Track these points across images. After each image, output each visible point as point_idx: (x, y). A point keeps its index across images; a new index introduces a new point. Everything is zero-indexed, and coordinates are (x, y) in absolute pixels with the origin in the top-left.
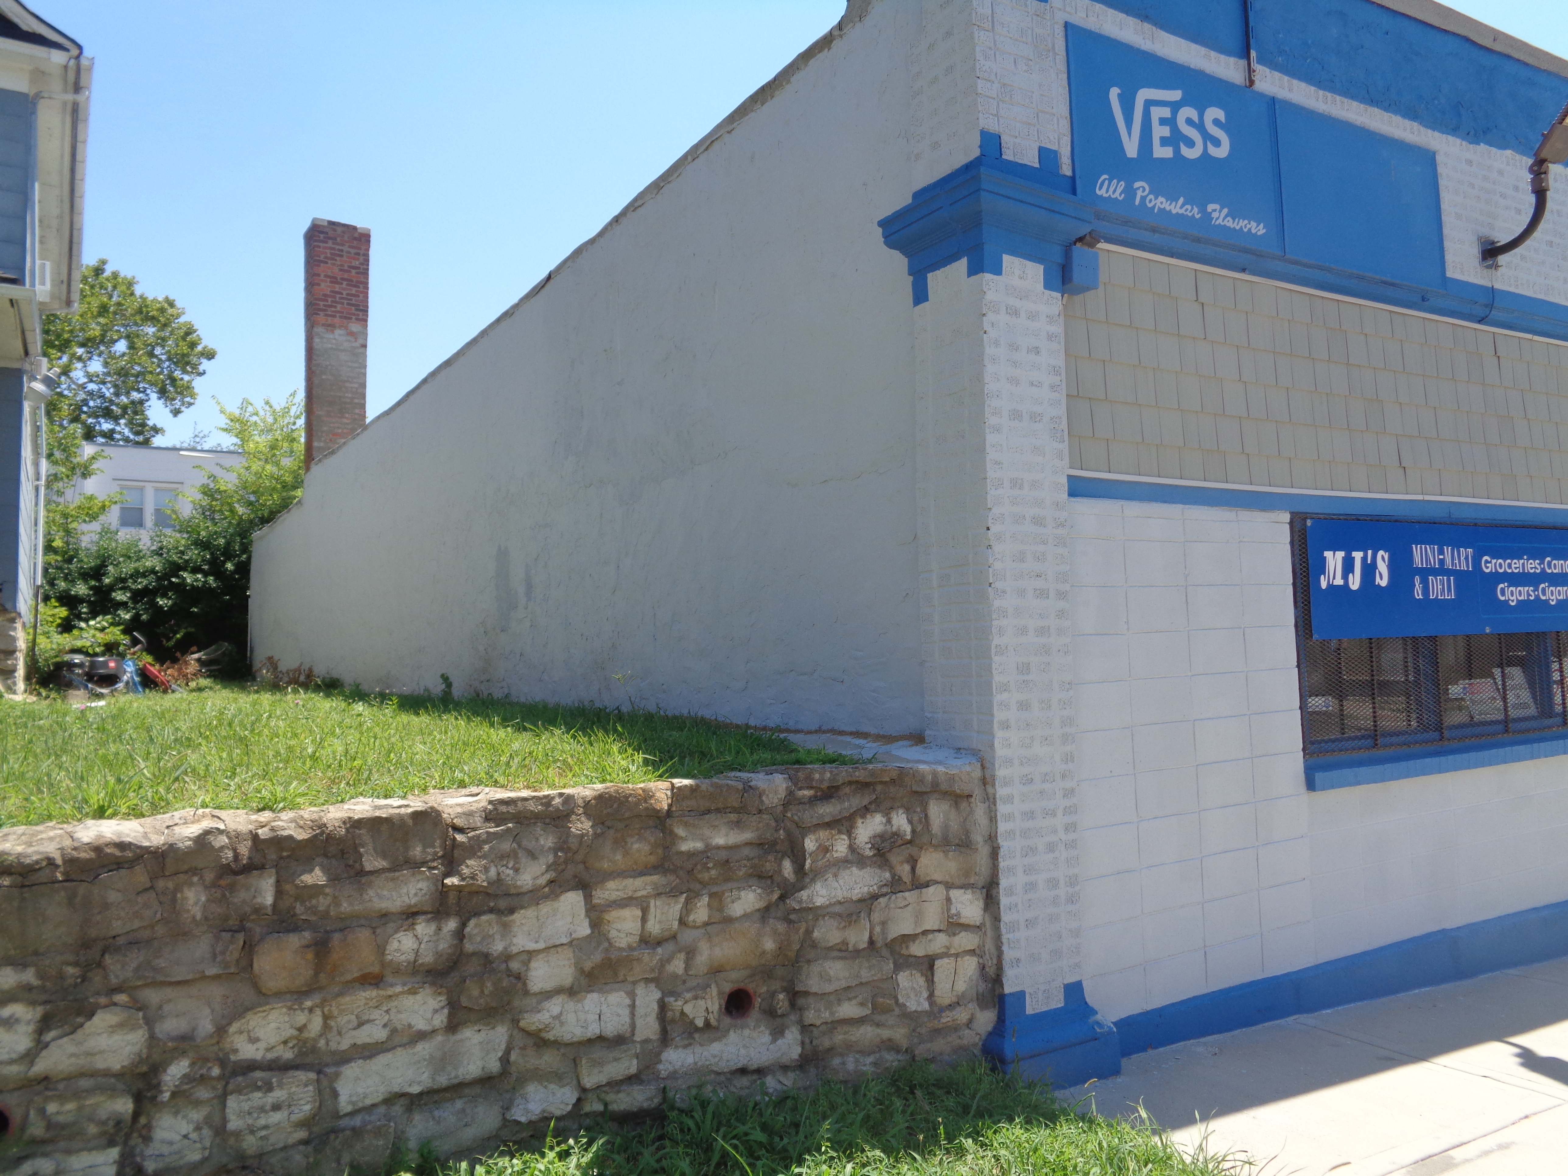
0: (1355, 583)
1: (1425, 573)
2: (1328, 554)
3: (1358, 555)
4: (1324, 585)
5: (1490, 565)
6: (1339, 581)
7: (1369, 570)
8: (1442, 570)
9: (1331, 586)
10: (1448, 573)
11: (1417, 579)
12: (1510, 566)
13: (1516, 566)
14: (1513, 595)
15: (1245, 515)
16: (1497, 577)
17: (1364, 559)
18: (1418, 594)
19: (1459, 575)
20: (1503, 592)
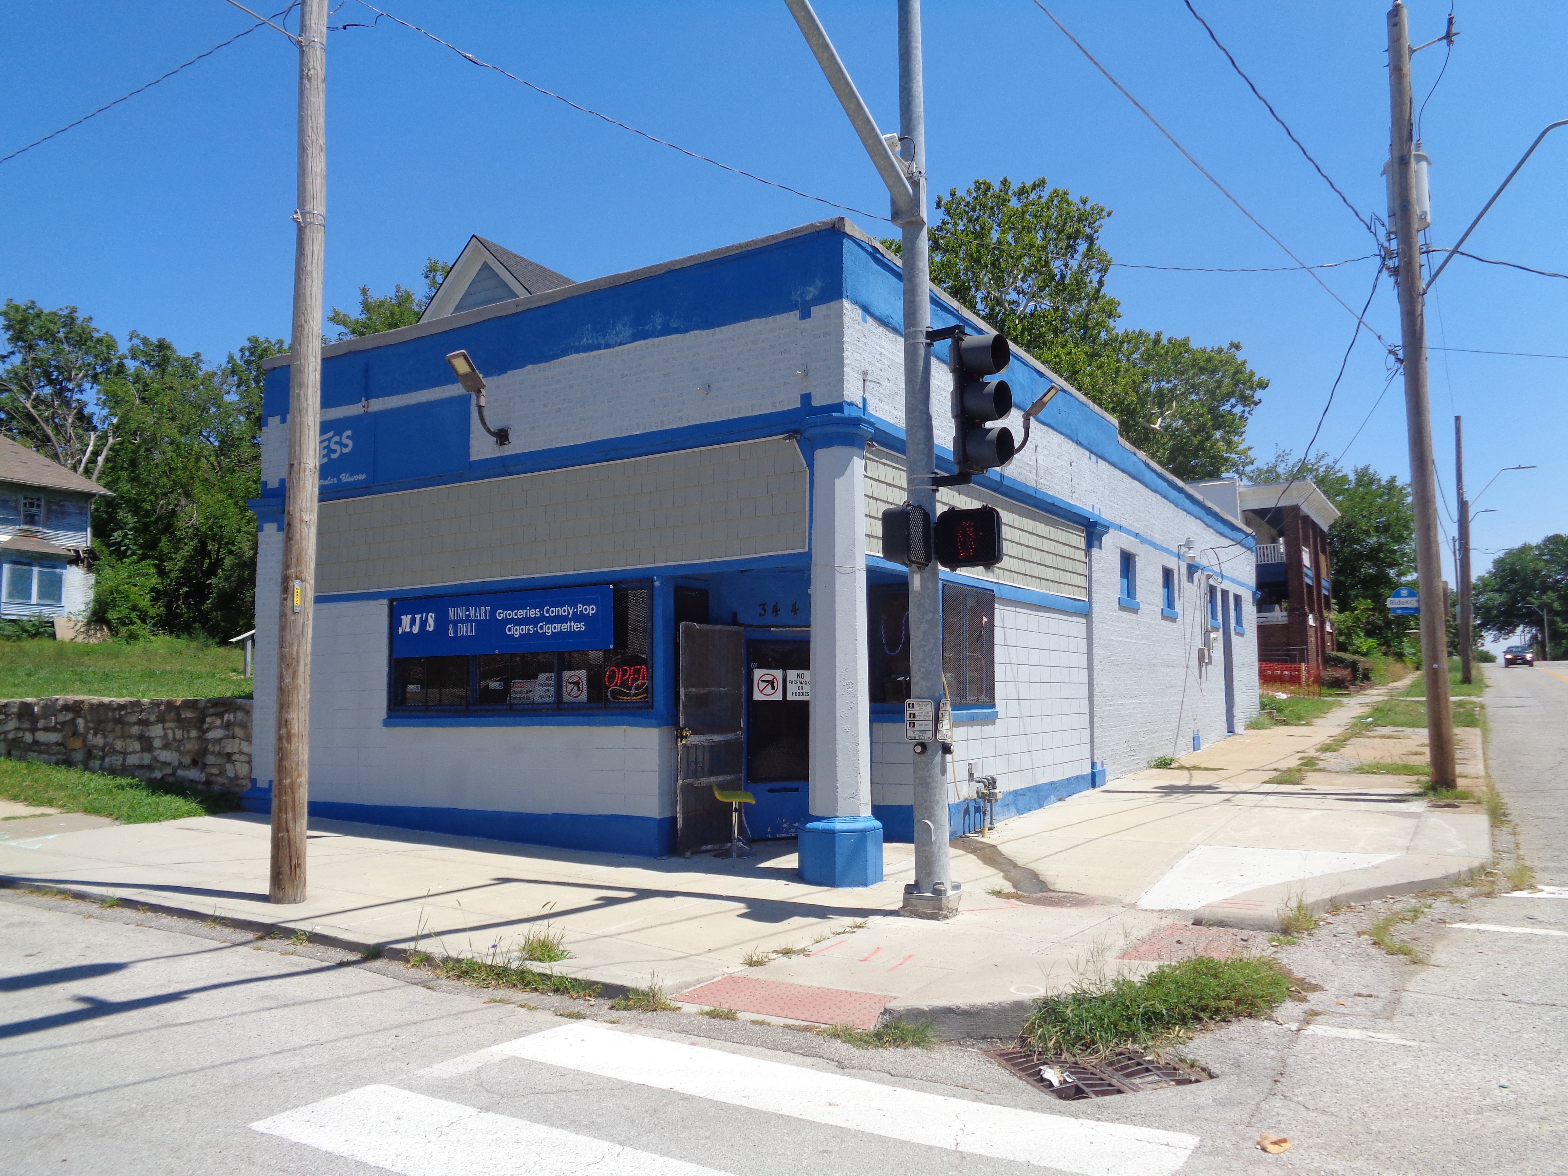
0: (416, 630)
1: (455, 623)
2: (403, 617)
3: (418, 616)
4: (400, 632)
5: (501, 615)
6: (408, 630)
7: (424, 623)
8: (468, 620)
9: (404, 632)
10: (472, 621)
11: (451, 626)
12: (516, 614)
13: (521, 614)
14: (517, 631)
15: (365, 603)
16: (506, 621)
17: (421, 618)
18: (451, 633)
19: (479, 622)
20: (510, 630)
